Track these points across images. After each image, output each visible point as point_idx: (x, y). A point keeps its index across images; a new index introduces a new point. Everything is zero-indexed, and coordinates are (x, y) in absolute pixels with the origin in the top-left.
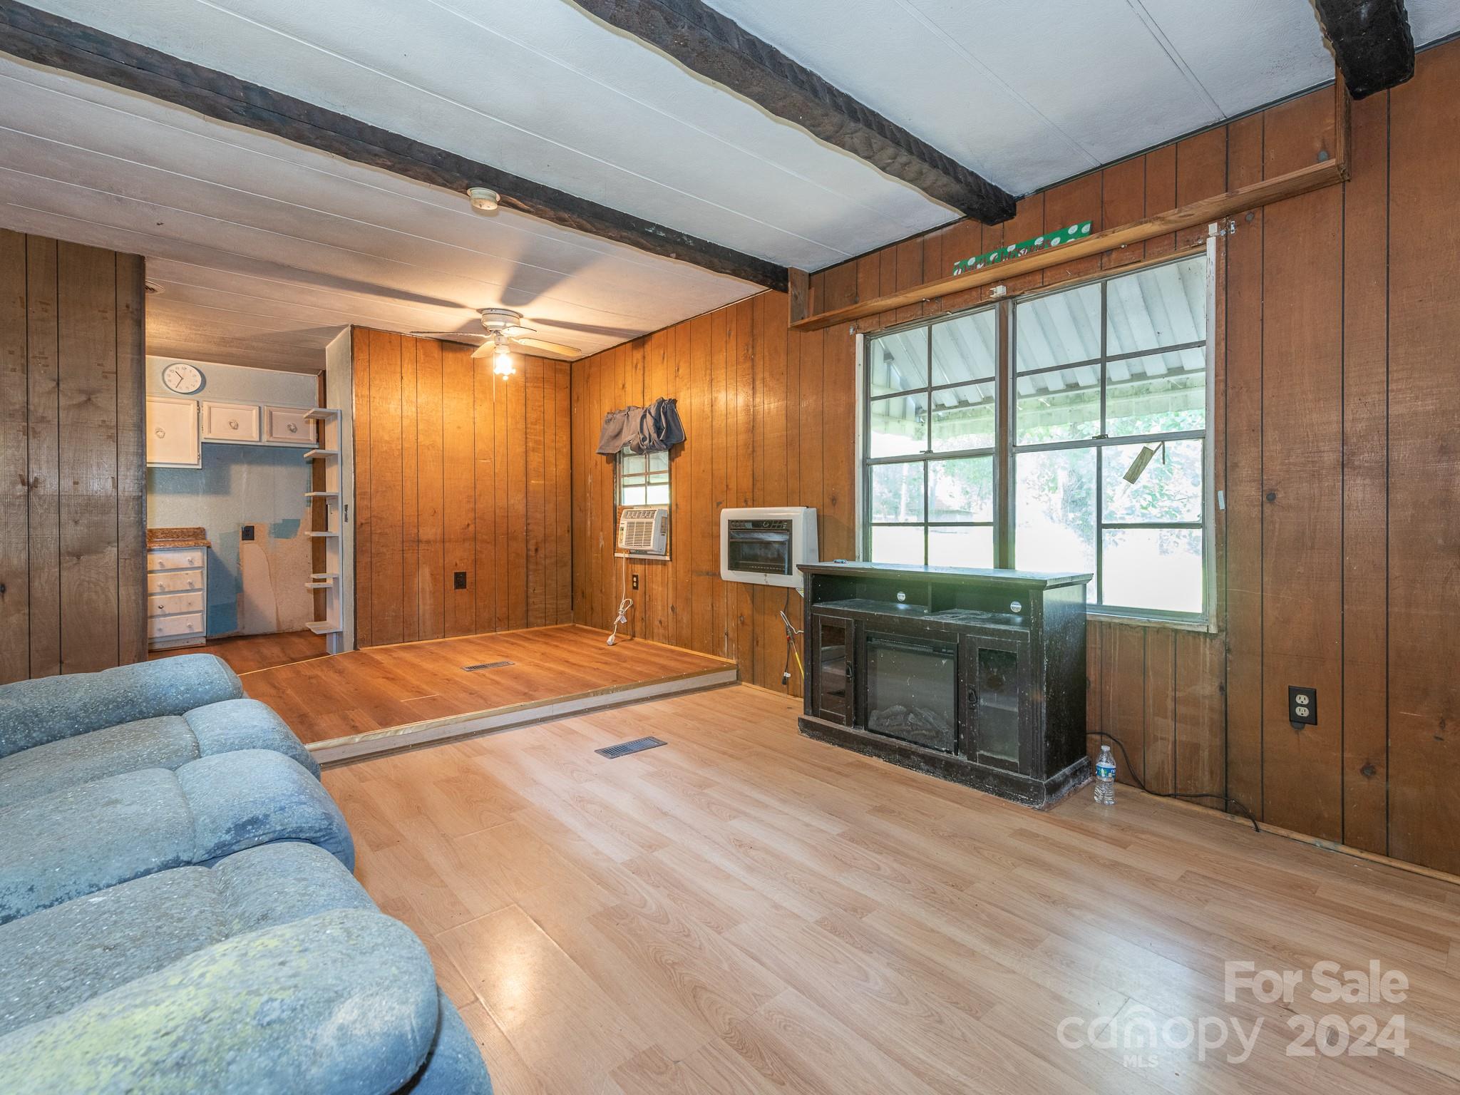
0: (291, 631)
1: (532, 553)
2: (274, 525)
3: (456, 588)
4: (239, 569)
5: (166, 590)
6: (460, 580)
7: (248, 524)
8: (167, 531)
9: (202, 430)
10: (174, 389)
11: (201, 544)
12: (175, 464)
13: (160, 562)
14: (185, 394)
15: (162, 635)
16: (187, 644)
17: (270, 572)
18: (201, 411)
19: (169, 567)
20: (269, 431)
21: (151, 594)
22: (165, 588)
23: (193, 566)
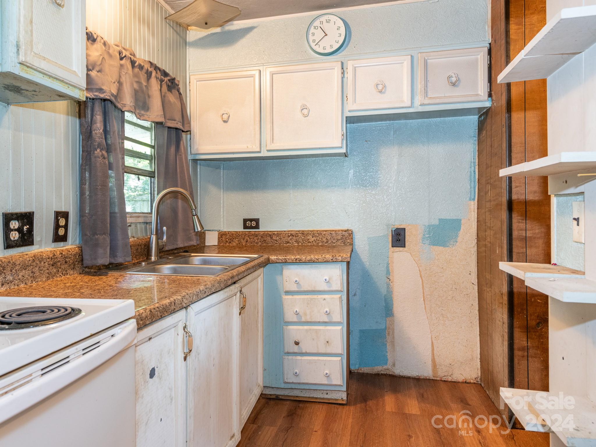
0: (450, 379)
2: (429, 226)
4: (388, 285)
5: (303, 319)
7: (398, 225)
8: (318, 233)
9: (347, 100)
10: (318, 51)
11: (340, 258)
12: (320, 148)
13: (296, 281)
14: (328, 55)
15: (298, 382)
16: (326, 396)
17: (423, 293)
18: (346, 76)
19: (305, 288)
20: (423, 89)
21: (286, 322)
22: (301, 317)
23: (331, 289)
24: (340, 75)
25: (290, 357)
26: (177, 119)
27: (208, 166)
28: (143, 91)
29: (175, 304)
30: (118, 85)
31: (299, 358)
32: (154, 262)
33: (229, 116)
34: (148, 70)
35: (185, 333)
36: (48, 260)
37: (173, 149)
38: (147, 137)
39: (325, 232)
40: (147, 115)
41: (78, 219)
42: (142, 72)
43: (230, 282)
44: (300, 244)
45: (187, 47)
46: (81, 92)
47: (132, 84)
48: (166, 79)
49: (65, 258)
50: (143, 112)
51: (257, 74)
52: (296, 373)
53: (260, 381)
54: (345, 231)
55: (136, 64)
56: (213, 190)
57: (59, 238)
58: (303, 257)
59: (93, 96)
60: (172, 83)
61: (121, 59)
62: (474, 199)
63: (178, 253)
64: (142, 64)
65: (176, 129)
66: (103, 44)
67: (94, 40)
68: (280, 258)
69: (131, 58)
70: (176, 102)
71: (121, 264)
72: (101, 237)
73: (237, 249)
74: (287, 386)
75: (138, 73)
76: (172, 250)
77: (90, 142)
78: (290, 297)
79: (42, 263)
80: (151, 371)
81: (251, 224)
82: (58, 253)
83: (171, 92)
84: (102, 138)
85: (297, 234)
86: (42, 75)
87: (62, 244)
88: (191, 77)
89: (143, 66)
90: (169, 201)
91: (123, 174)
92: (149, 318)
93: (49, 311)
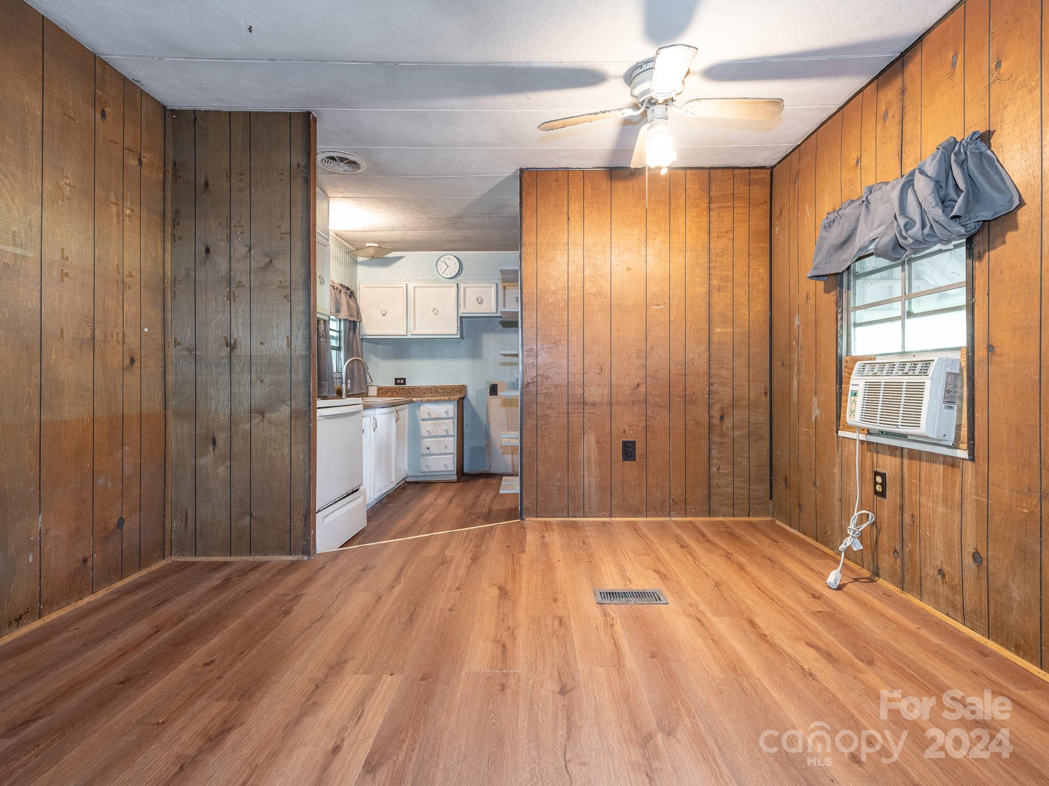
1: (716, 421)
2: (511, 383)
3: (624, 459)
4: (487, 419)
5: (432, 435)
6: (629, 451)
7: (493, 382)
8: (444, 387)
9: (460, 307)
10: (443, 276)
11: (453, 399)
12: (444, 335)
13: (428, 413)
14: (449, 279)
15: (430, 472)
18: (460, 291)
19: (433, 416)
21: (422, 437)
22: (430, 433)
23: (448, 417)
24: (456, 291)
25: (424, 457)
26: (355, 316)
27: (370, 342)
28: (338, 302)
31: (429, 457)
33: (386, 312)
34: (340, 289)
37: (352, 333)
39: (448, 386)
40: (340, 315)
42: (338, 293)
44: (433, 394)
46: (327, 317)
47: (333, 300)
48: (349, 292)
50: (337, 314)
51: (405, 286)
52: (428, 467)
54: (461, 386)
55: (335, 288)
56: (374, 358)
58: (432, 399)
60: (352, 293)
65: (355, 322)
68: (418, 399)
69: (333, 285)
70: (354, 305)
73: (392, 395)
74: (423, 474)
78: (424, 422)
81: (400, 382)
83: (351, 299)
85: (431, 388)
88: (360, 285)
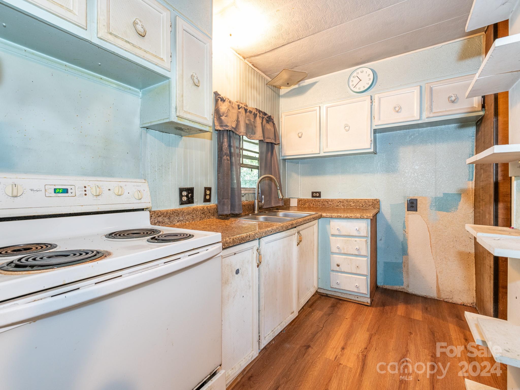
0: (450, 301)
2: (436, 198)
4: (404, 235)
5: (342, 252)
7: (412, 196)
8: (356, 201)
9: (374, 119)
10: (355, 91)
11: (366, 216)
12: (356, 150)
13: (338, 229)
14: (363, 92)
15: (339, 288)
16: (357, 299)
17: (431, 242)
18: (374, 104)
19: (344, 233)
20: (429, 107)
21: (332, 252)
22: (341, 250)
23: (360, 235)
24: (370, 104)
25: (334, 273)
26: (271, 138)
27: (291, 162)
28: (251, 125)
29: (250, 236)
30: (236, 122)
31: (340, 274)
32: (256, 214)
33: (302, 134)
34: (254, 113)
35: (258, 253)
36: (200, 211)
37: (269, 154)
38: (256, 148)
39: (361, 200)
40: (254, 137)
41: (217, 191)
42: (252, 114)
43: (290, 227)
44: (345, 207)
45: (280, 98)
46: (210, 128)
47: (245, 121)
48: (266, 117)
49: (209, 210)
50: (252, 135)
51: (318, 108)
52: (338, 283)
53: (315, 284)
54: (375, 200)
55: (248, 111)
56: (294, 175)
57: (206, 200)
58: (342, 215)
59: (223, 129)
60: (269, 118)
61: (239, 109)
62: (472, 180)
63: (272, 210)
64: (251, 110)
65: (271, 143)
66: (229, 102)
67: (224, 101)
68: (328, 215)
69: (244, 108)
70: (272, 129)
71: (239, 214)
72: (226, 201)
73: (308, 209)
74: (334, 289)
75: (249, 115)
76: (269, 208)
77: (222, 152)
78: (334, 238)
79: (197, 212)
80: (236, 270)
81: (316, 195)
82: (206, 207)
83: (269, 123)
84: (227, 150)
85: (343, 201)
86: (189, 121)
87: (208, 203)
88: (282, 114)
89: (252, 111)
90: (267, 182)
91: (240, 168)
92: (231, 243)
93: (179, 235)
